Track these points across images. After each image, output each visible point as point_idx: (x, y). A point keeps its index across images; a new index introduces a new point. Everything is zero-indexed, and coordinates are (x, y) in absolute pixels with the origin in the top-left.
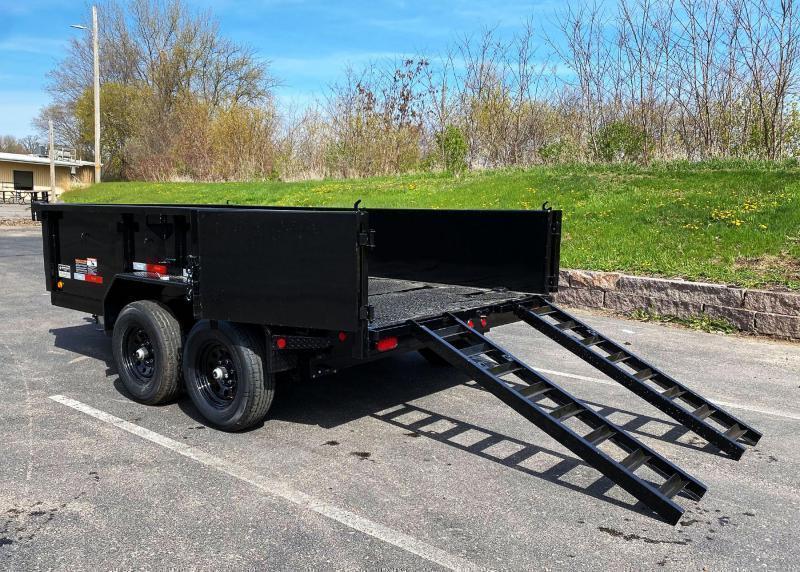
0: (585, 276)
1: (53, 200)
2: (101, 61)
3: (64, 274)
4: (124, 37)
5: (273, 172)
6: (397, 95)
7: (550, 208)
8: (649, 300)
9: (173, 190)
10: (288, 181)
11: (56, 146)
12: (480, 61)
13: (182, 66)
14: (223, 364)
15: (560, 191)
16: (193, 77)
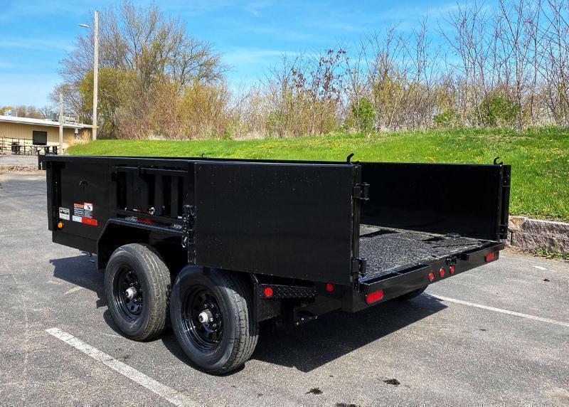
1: (61, 153)
2: (99, 53)
3: (64, 215)
4: (116, 36)
5: (226, 133)
6: (321, 76)
7: (502, 163)
8: (552, 240)
9: (151, 146)
10: (237, 139)
11: (64, 114)
12: (386, 50)
13: (158, 55)
14: (208, 307)
15: (459, 149)
16: (166, 64)
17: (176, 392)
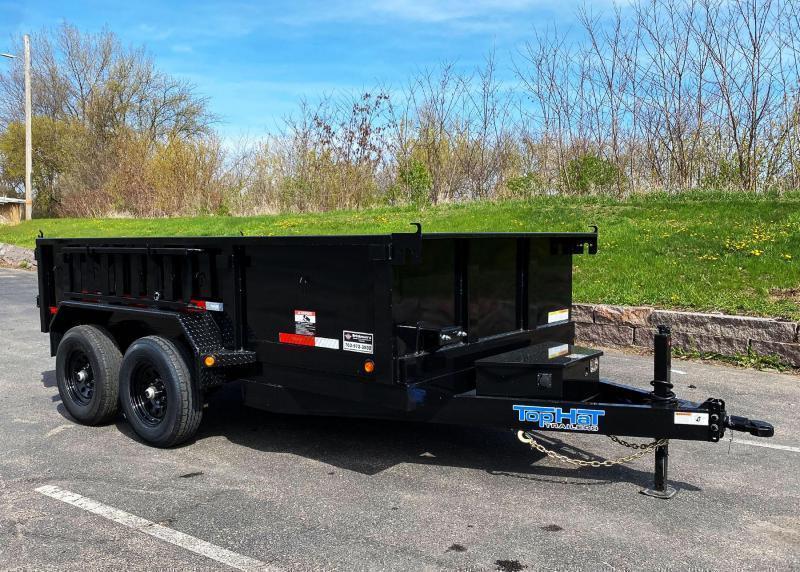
0: (612, 311)
4: (53, 73)
5: (221, 207)
6: (355, 129)
8: (686, 336)
9: (116, 226)
10: (239, 216)
13: (117, 100)
16: (127, 112)
17: (263, 563)
